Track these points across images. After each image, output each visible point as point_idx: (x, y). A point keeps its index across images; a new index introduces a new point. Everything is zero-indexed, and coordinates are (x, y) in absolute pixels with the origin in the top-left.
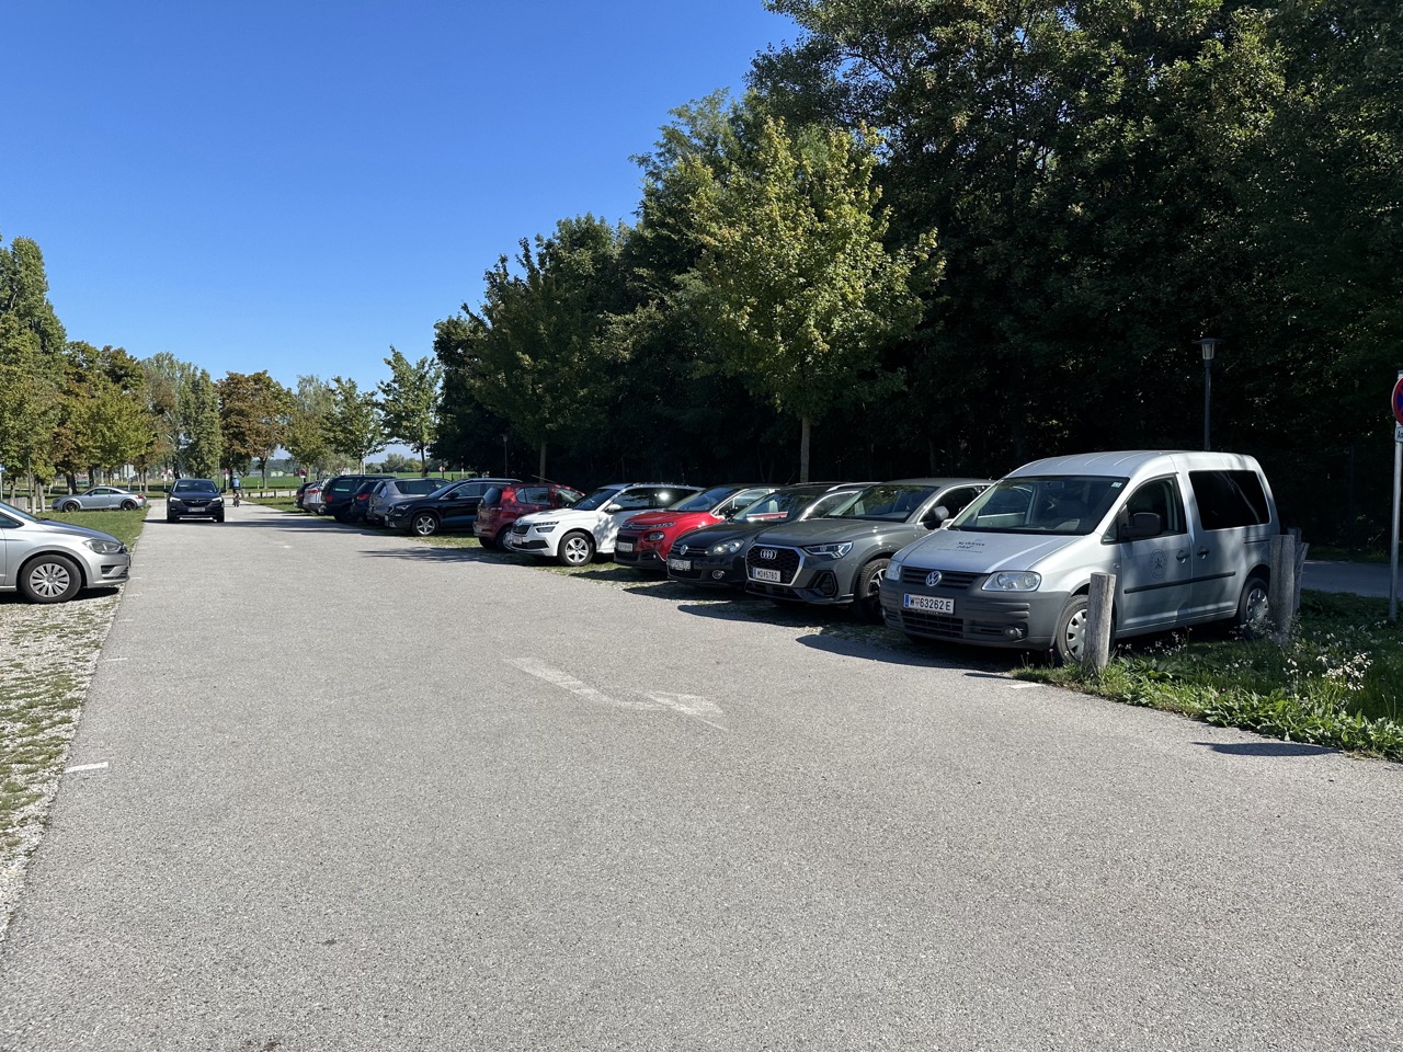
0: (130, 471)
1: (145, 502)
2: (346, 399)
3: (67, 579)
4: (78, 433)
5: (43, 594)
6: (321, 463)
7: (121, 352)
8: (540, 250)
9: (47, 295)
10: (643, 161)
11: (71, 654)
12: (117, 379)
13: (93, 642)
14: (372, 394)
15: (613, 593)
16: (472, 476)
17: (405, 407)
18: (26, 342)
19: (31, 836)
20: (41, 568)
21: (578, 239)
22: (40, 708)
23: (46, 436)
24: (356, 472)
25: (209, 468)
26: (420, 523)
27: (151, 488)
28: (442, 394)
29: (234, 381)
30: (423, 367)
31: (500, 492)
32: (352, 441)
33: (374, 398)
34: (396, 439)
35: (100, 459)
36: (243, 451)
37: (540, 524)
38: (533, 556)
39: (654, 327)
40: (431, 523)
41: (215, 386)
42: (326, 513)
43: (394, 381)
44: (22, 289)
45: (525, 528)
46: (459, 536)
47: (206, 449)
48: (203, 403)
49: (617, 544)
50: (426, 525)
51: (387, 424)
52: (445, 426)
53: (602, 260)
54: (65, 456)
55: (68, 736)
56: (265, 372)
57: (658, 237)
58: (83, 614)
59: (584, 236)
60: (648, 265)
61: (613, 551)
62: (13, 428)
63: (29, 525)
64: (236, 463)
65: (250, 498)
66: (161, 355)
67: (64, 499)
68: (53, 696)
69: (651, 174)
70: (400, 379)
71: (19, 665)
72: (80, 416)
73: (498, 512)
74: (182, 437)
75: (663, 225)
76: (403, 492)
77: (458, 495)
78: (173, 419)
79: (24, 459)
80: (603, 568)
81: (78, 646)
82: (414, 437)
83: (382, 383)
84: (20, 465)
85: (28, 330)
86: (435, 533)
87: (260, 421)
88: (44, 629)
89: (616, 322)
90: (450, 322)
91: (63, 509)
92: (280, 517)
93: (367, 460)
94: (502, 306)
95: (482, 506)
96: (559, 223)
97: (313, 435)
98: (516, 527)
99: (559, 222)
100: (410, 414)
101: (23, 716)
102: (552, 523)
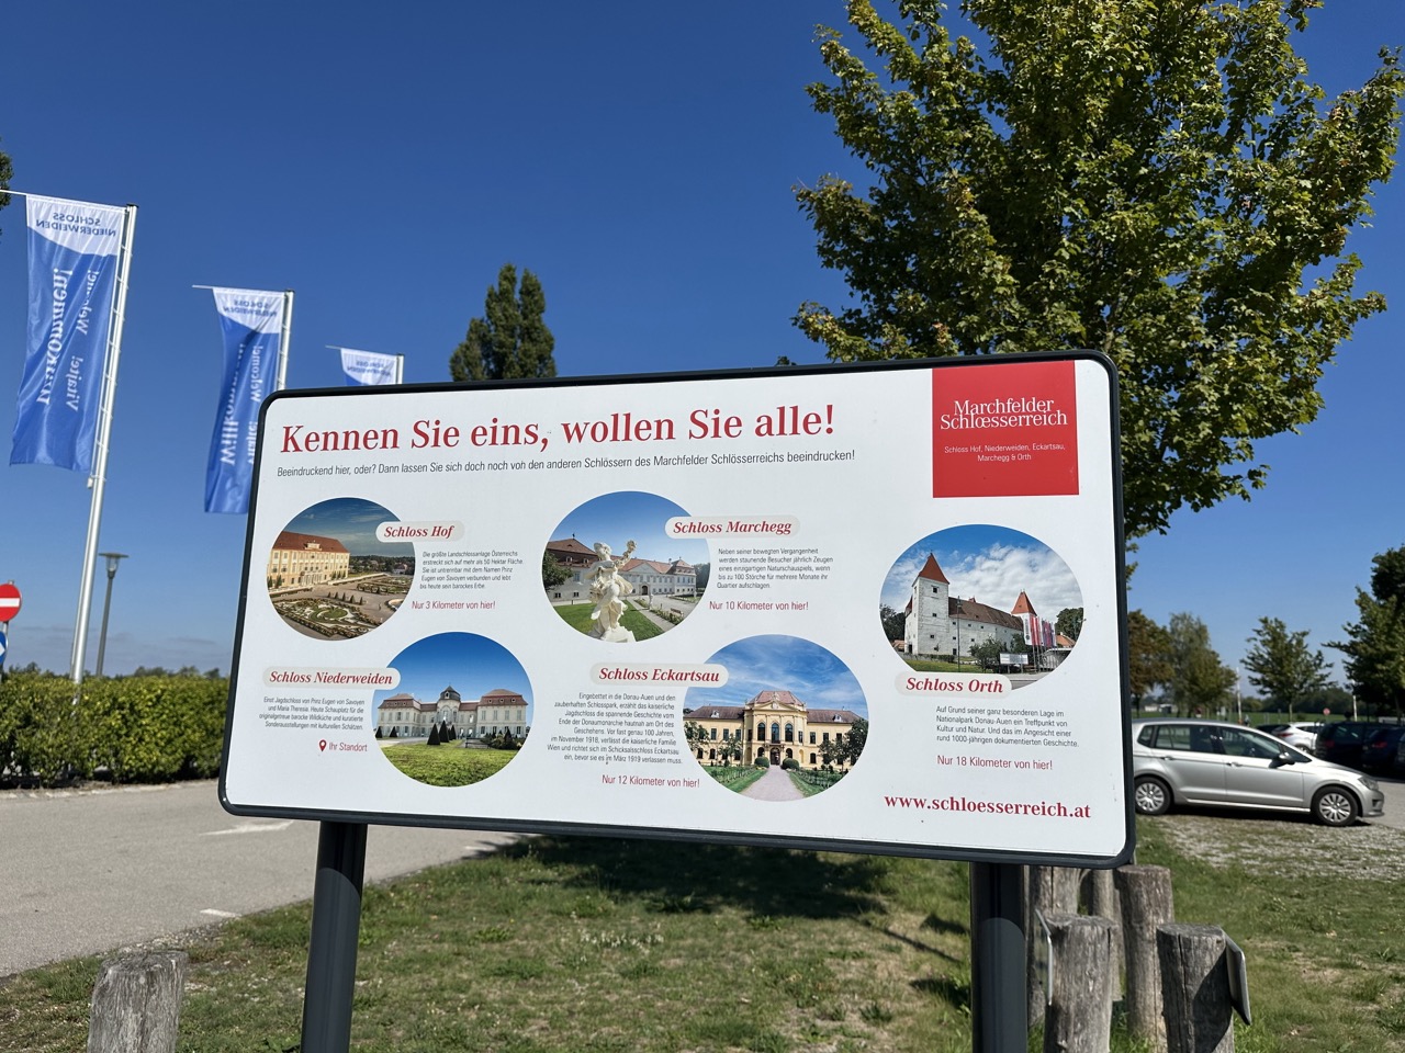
2: (1274, 639)
3: (1348, 808)
5: (1330, 818)
32: (1281, 682)
63: (1314, 761)
83: (1349, 625)
87: (1140, 659)
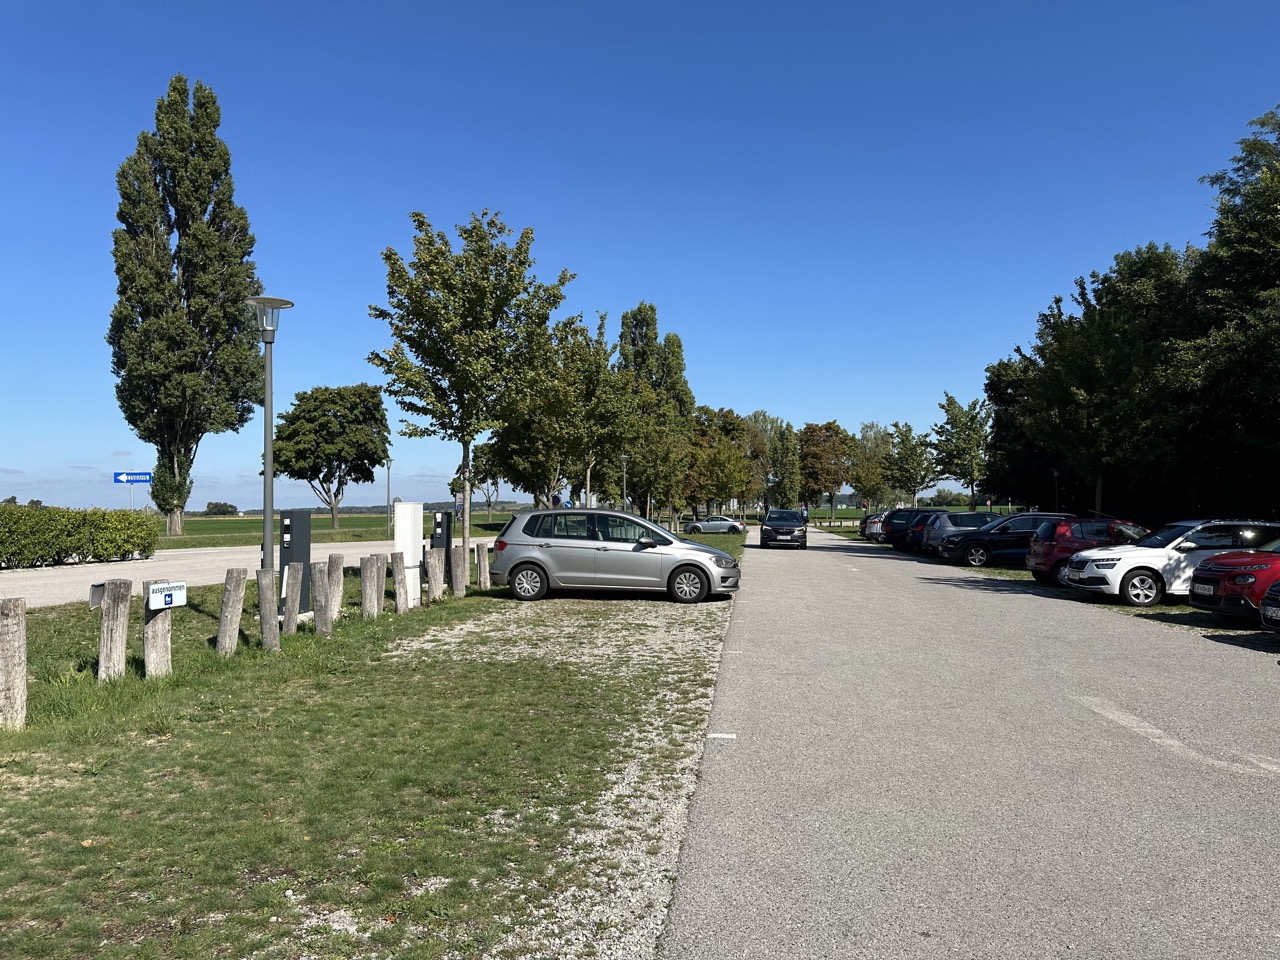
0: (734, 504)
1: (744, 527)
2: (903, 441)
3: (699, 585)
4: (700, 474)
5: (682, 595)
6: (878, 497)
7: (730, 412)
8: (1095, 286)
9: (684, 373)
10: (1217, 180)
11: (704, 644)
12: (727, 432)
13: (718, 636)
14: (926, 436)
15: (1192, 638)
16: (1020, 510)
17: (956, 446)
18: (670, 409)
19: (688, 783)
20: (682, 576)
21: (1139, 269)
22: (687, 683)
23: (681, 477)
24: (909, 506)
25: (790, 501)
26: (972, 555)
27: (748, 517)
28: (991, 433)
29: (811, 429)
30: (975, 408)
31: (1054, 526)
32: (907, 478)
33: (928, 439)
34: (947, 475)
35: (715, 494)
36: (816, 487)
37: (1099, 560)
38: (1092, 592)
39: (1232, 349)
40: (982, 555)
41: (796, 434)
42: (886, 541)
43: (947, 423)
44: (670, 371)
45: (1083, 563)
46: (1011, 569)
47: (788, 486)
48: (787, 449)
49: (1192, 586)
50: (977, 556)
51: (939, 462)
52: (995, 463)
53: (1168, 289)
54: (692, 492)
55: (707, 708)
56: (835, 421)
57: (1238, 254)
58: (710, 614)
59: (1146, 265)
60: (1225, 285)
61: (1187, 593)
62: (662, 471)
63: (676, 543)
64: (810, 497)
65: (821, 527)
66: (757, 412)
67: (691, 525)
68: (695, 675)
69: (1227, 191)
70: (952, 421)
71: (671, 649)
72: (703, 461)
73: (1054, 547)
74: (771, 477)
75: (1242, 240)
76: (955, 524)
77: (1008, 528)
78: (765, 462)
79: (666, 494)
80: (1175, 611)
81: (709, 638)
82: (964, 474)
83: (936, 425)
84: (664, 499)
85: (671, 400)
86: (985, 565)
87: (830, 463)
88: (685, 622)
89: (1185, 350)
90: (1001, 364)
91: (690, 533)
92: (846, 543)
93: (919, 495)
94: (1056, 345)
95: (1035, 540)
96: (1116, 258)
97: (873, 473)
98: (1072, 562)
99: (1117, 256)
100: (961, 453)
101: (677, 688)
102: (1113, 560)
